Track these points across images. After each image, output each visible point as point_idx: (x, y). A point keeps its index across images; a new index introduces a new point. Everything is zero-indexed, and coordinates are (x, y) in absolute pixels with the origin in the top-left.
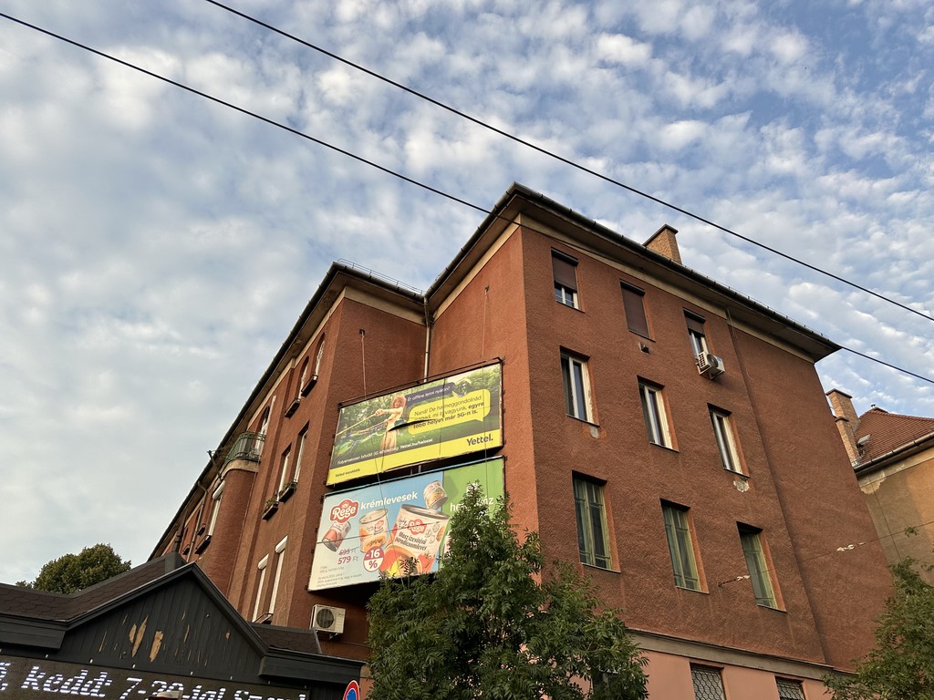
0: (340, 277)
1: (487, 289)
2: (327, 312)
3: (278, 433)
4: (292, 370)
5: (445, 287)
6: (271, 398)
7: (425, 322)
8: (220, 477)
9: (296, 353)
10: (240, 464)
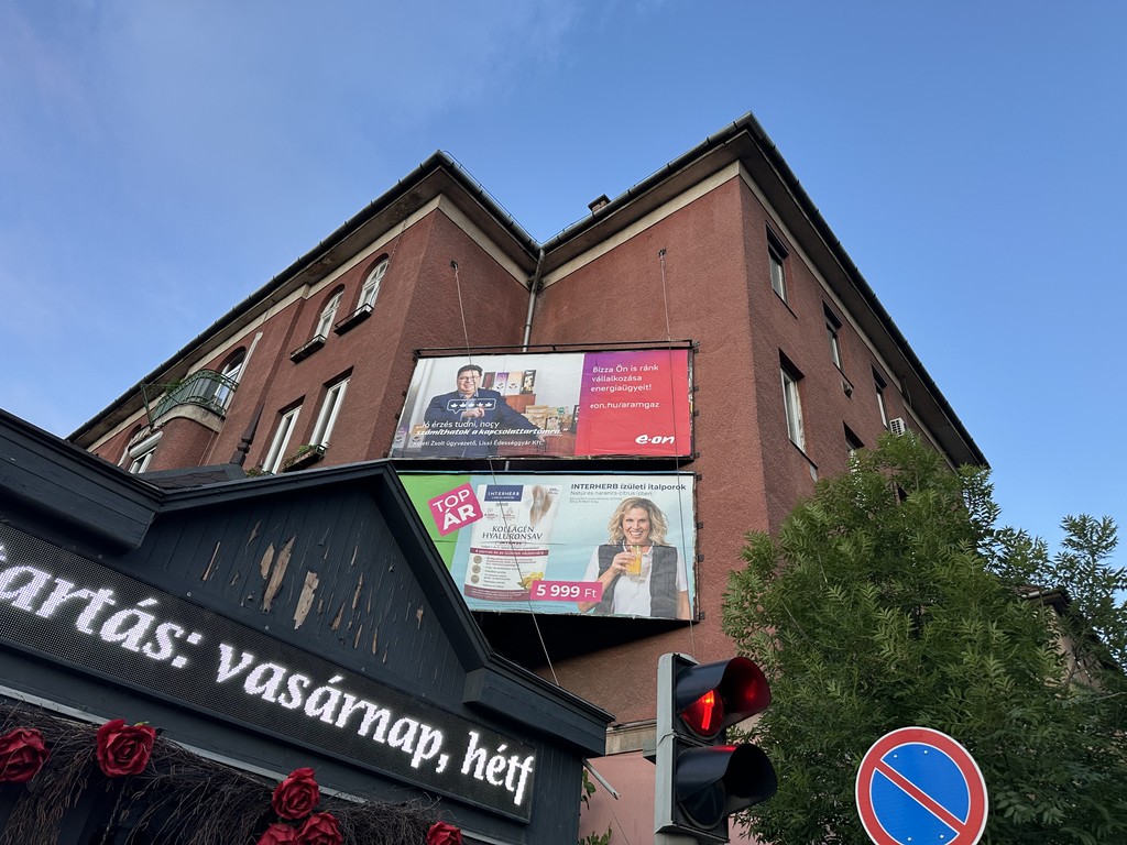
0: (439, 176)
1: (664, 252)
2: (392, 227)
3: (269, 381)
4: (302, 301)
5: (577, 241)
6: (252, 335)
7: (530, 286)
8: (152, 426)
9: (313, 279)
10: (195, 412)
